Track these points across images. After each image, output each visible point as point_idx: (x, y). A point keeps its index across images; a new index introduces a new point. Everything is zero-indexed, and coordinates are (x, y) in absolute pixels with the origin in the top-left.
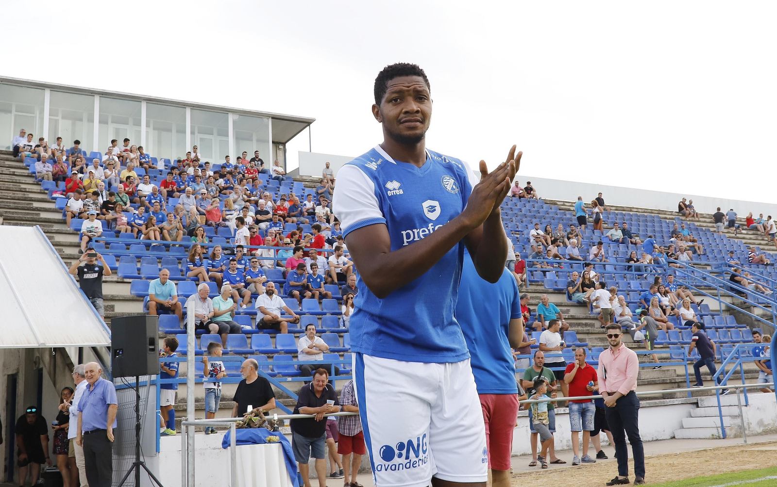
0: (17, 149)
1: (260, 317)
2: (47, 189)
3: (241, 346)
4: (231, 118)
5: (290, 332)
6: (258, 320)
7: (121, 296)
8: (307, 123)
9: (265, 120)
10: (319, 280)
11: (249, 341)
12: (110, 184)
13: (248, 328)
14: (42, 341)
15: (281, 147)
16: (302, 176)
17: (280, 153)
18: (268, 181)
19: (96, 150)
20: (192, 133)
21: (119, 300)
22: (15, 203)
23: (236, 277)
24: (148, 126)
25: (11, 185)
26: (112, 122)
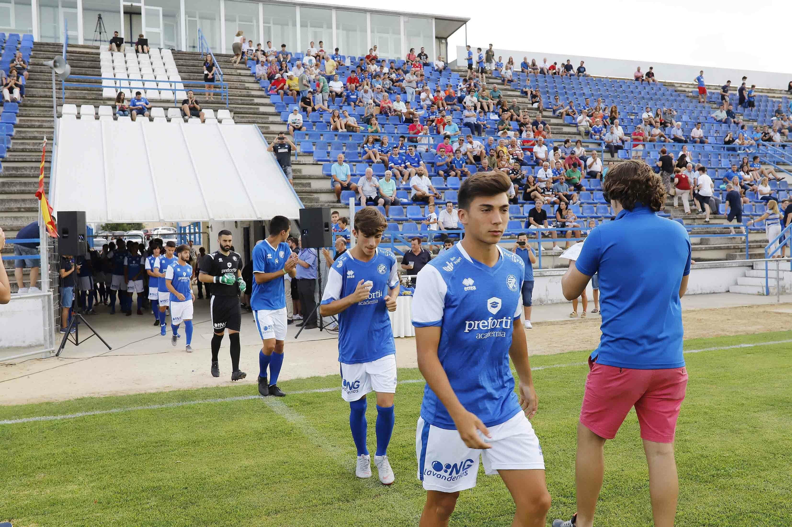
1: (414, 192)
2: (264, 87)
3: (399, 215)
4: (402, 19)
5: (436, 204)
6: (412, 195)
7: (315, 176)
8: (464, 21)
9: (430, 20)
10: (461, 162)
11: (405, 210)
13: (405, 201)
14: (259, 216)
15: (443, 41)
16: (459, 67)
17: (443, 46)
18: (431, 73)
19: (299, 51)
20: (372, 32)
21: (314, 178)
22: (241, 100)
23: (398, 160)
24: (337, 28)
25: (237, 84)
26: (311, 27)
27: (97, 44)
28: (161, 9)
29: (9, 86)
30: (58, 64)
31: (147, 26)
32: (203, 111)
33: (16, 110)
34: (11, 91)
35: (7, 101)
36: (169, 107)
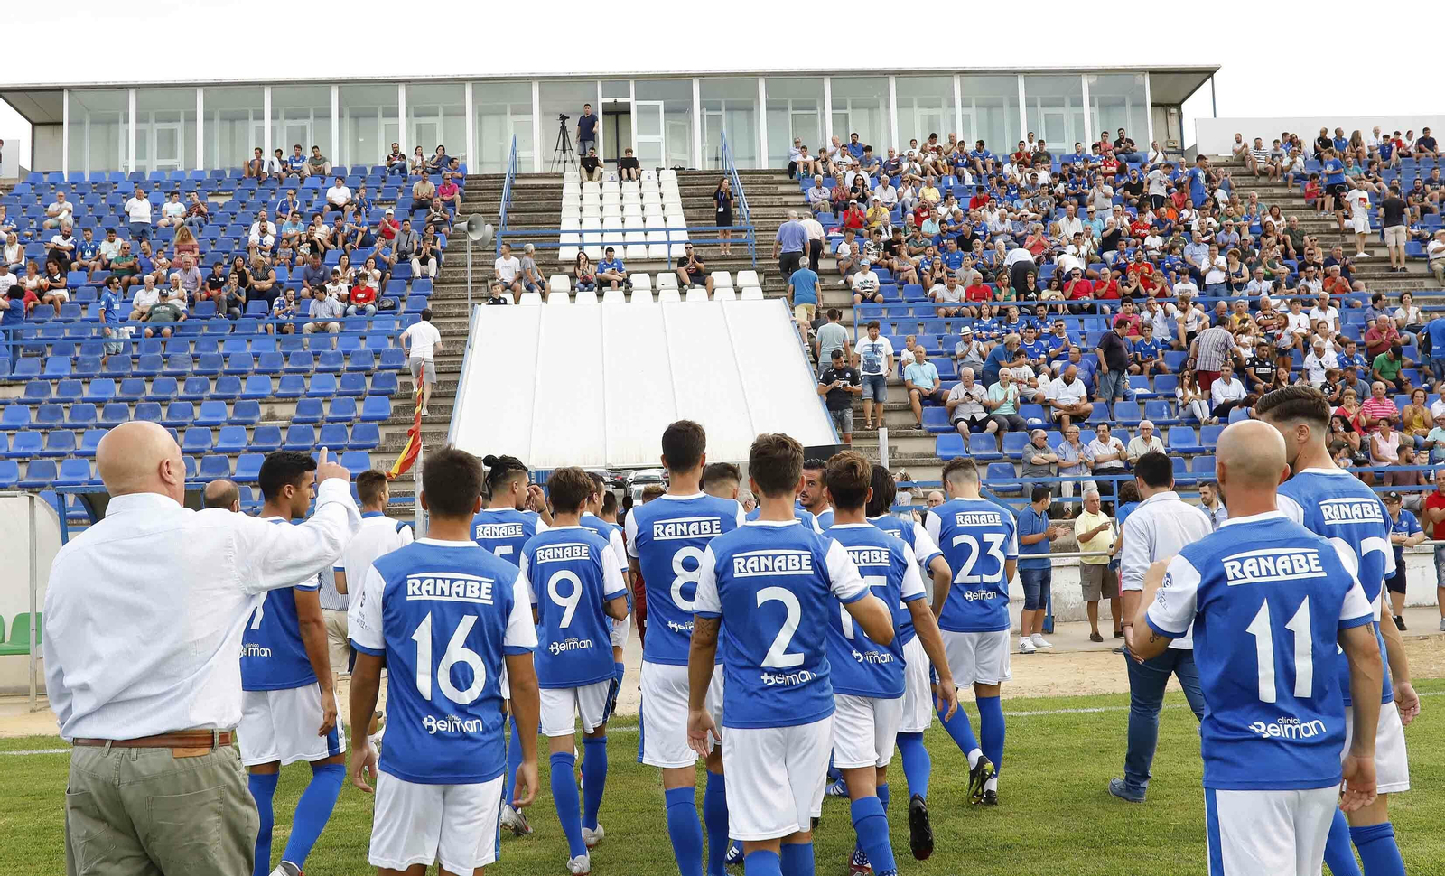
0: (793, 166)
4: (1086, 82)
8: (1209, 73)
9: (1139, 77)
10: (1154, 348)
12: (904, 209)
15: (1174, 110)
19: (895, 153)
20: (1029, 106)
27: (559, 169)
28: (661, 104)
31: (639, 133)
32: (714, 274)
33: (428, 290)
34: (424, 261)
36: (658, 272)
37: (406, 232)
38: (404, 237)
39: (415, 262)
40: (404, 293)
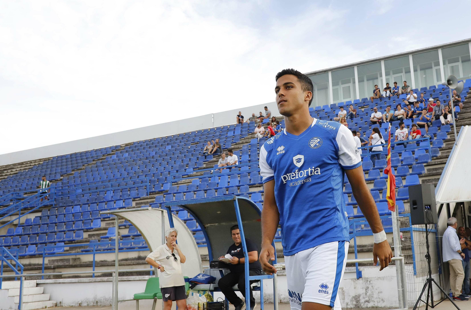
29: (443, 114)
30: (451, 82)
33: (449, 129)
34: (445, 117)
35: (443, 124)
37: (439, 106)
38: (437, 109)
39: (442, 118)
40: (436, 133)
